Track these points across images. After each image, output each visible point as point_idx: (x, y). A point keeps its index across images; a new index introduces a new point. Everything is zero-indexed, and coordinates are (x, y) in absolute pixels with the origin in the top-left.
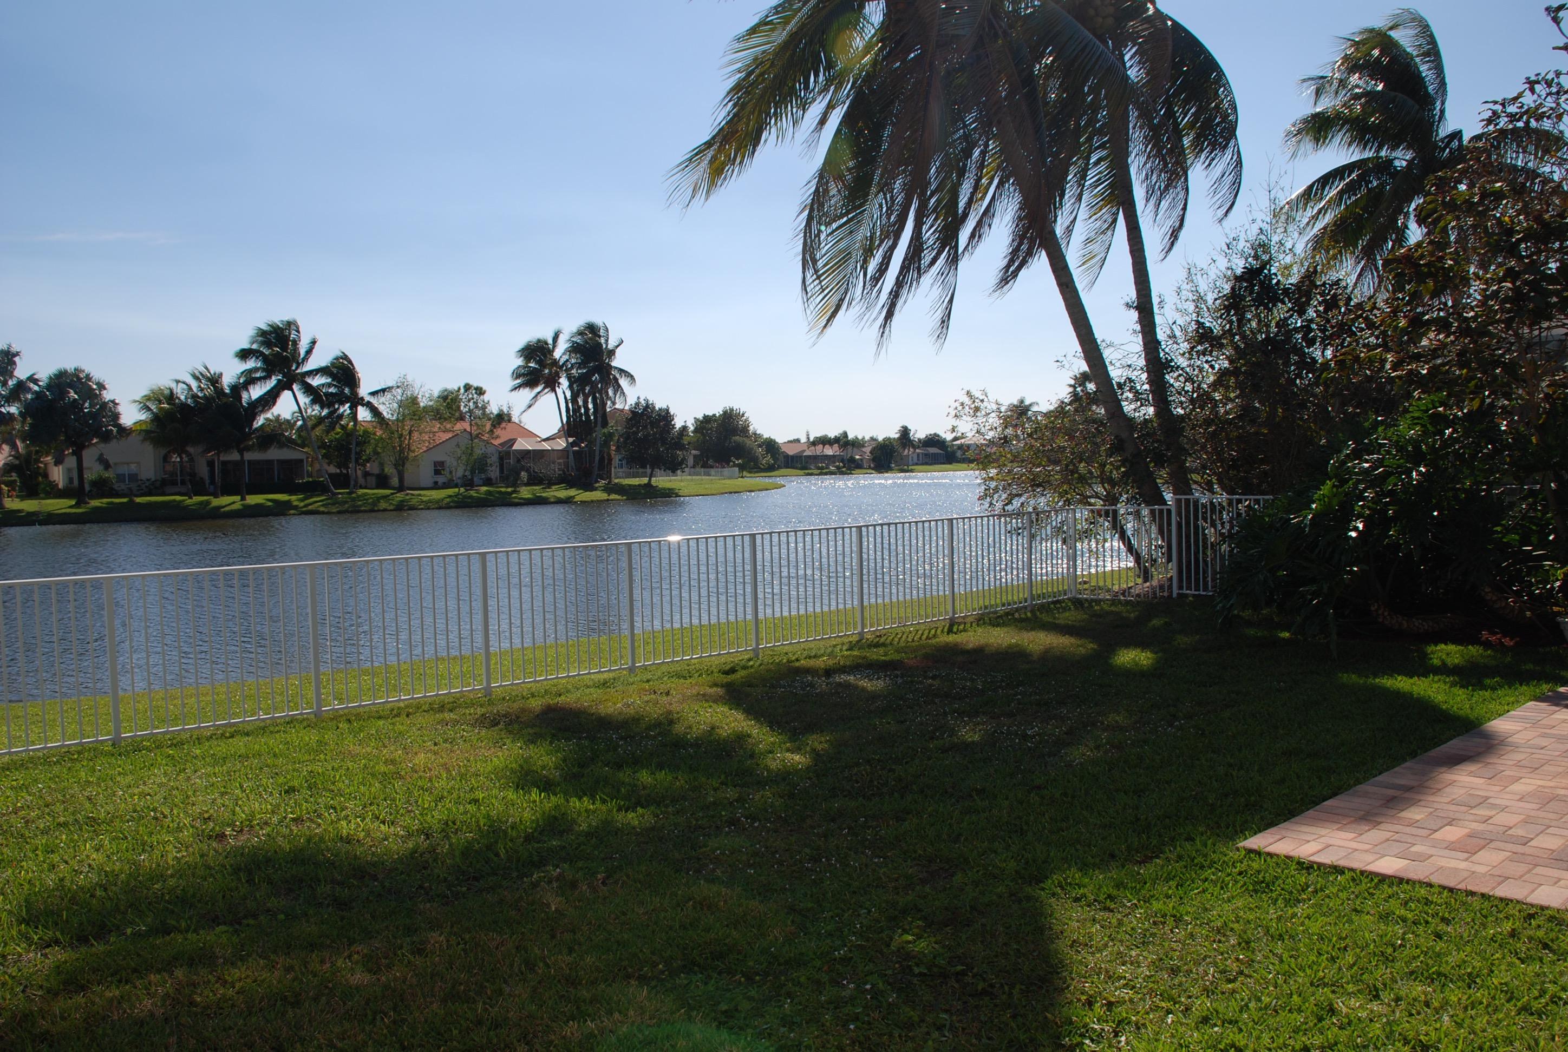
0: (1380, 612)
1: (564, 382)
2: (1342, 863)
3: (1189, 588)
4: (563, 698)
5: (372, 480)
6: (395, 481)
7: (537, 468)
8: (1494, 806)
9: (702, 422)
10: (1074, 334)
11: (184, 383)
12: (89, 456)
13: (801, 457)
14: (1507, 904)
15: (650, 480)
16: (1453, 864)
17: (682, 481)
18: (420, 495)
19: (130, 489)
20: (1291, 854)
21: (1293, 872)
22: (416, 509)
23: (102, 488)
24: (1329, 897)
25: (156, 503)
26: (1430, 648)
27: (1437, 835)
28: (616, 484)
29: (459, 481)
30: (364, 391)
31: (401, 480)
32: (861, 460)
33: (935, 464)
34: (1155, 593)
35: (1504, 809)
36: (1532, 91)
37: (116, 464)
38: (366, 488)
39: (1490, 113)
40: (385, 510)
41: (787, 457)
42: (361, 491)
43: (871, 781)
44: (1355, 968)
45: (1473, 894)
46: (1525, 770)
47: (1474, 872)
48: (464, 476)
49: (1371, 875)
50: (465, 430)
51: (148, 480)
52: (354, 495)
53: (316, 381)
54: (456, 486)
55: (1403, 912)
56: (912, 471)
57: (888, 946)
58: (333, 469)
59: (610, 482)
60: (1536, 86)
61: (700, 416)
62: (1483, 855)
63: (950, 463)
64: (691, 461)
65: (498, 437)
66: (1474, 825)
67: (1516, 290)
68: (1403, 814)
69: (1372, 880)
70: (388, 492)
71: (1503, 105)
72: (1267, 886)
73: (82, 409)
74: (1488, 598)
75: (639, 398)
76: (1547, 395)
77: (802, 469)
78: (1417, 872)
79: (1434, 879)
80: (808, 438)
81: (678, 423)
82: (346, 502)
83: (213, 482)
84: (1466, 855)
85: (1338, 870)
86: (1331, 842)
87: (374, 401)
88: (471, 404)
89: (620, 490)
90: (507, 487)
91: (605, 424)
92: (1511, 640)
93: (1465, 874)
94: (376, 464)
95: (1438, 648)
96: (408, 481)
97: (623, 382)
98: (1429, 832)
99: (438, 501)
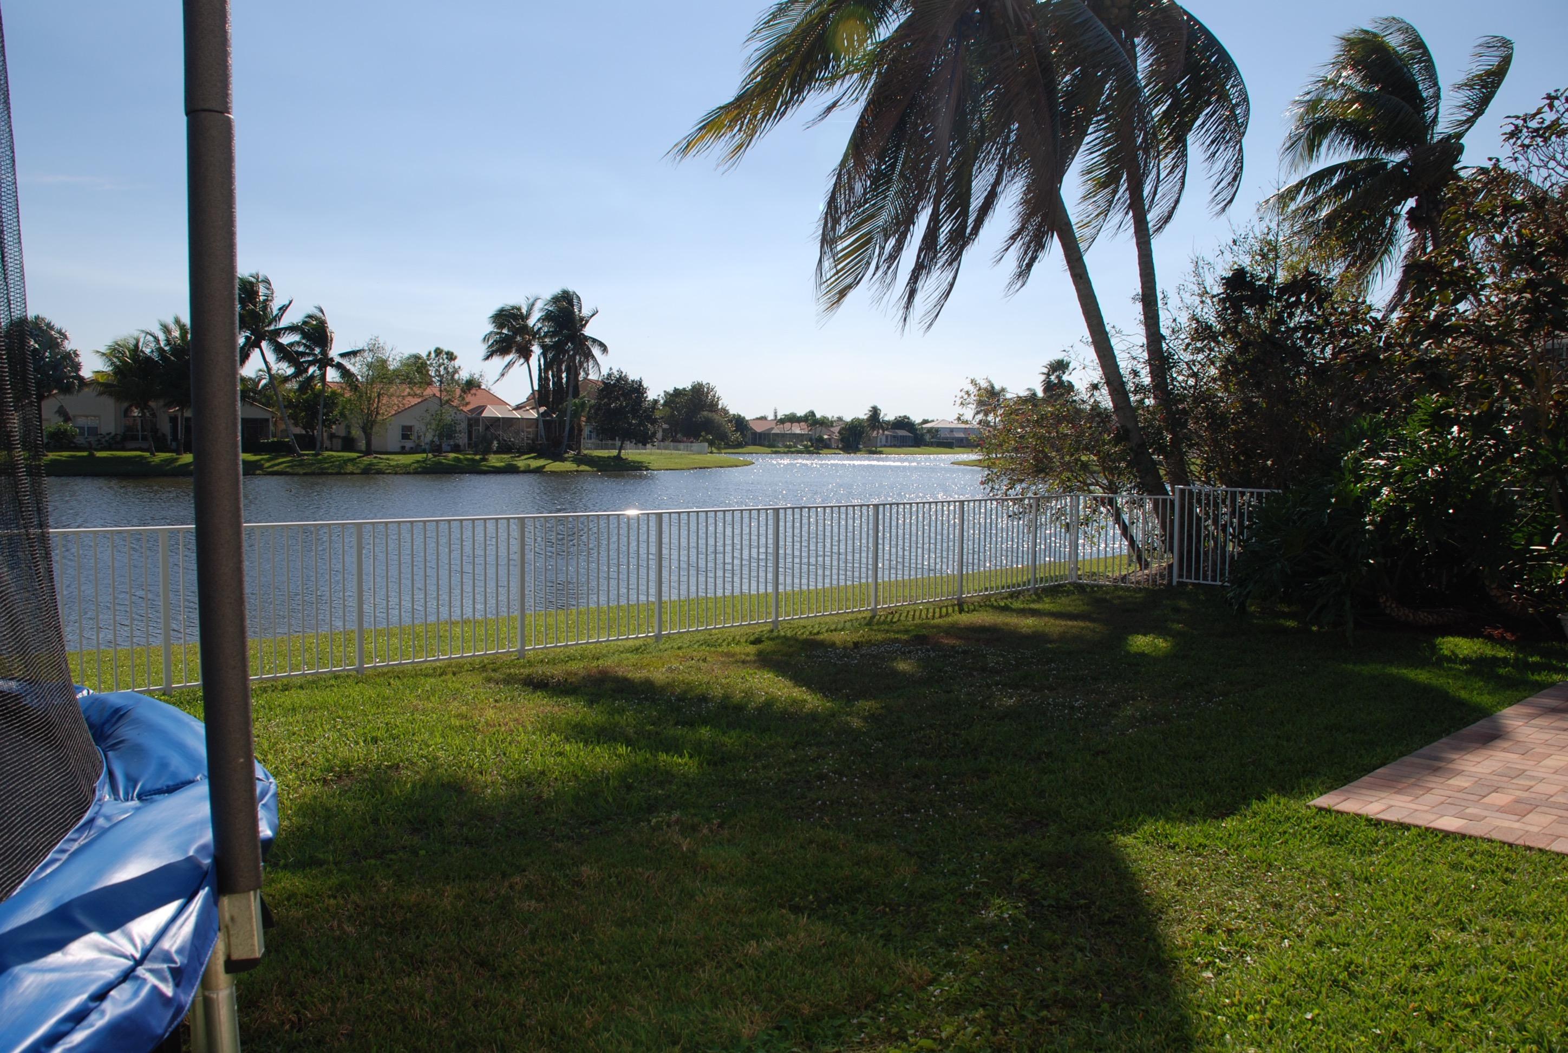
0: (1388, 604)
1: (536, 350)
2: (1407, 820)
3: (1189, 577)
4: (600, 662)
5: (338, 443)
6: (362, 445)
7: (509, 437)
8: (1532, 778)
9: (671, 395)
10: (1085, 324)
11: (151, 335)
12: (49, 407)
13: (769, 434)
14: (1563, 858)
15: (620, 452)
16: (1507, 824)
17: (651, 454)
18: (388, 459)
19: (89, 443)
20: (1359, 812)
21: (1363, 828)
22: (384, 473)
23: (60, 440)
24: (1399, 849)
25: (120, 457)
26: (1439, 640)
27: (1486, 800)
28: (585, 455)
29: (427, 447)
30: (334, 353)
31: (369, 444)
32: (830, 439)
33: (903, 446)
34: (1154, 581)
35: (1542, 780)
36: (1551, 106)
37: (74, 416)
38: (331, 450)
39: (1512, 128)
40: (352, 473)
41: (755, 433)
42: (327, 454)
43: (940, 744)
44: (1440, 906)
45: (1530, 849)
46: (1553, 748)
47: (1527, 832)
48: (432, 441)
49: (1435, 831)
50: (434, 395)
51: (109, 434)
52: (320, 457)
53: (285, 340)
54: (424, 451)
55: (1470, 861)
56: (881, 453)
57: (1010, 883)
58: (299, 430)
59: (579, 453)
60: (1556, 103)
61: (670, 390)
62: (1531, 817)
63: (919, 447)
64: (660, 435)
65: (468, 404)
66: (1518, 793)
67: (1535, 300)
68: (1451, 782)
69: (1437, 835)
70: (354, 455)
71: (1525, 120)
72: (1342, 839)
73: (43, 358)
74: (1493, 593)
75: (611, 369)
76: (1557, 402)
77: (769, 446)
78: (1476, 829)
79: (1495, 836)
80: (776, 416)
81: (651, 395)
82: (312, 464)
83: (175, 438)
84: (1517, 817)
85: (1405, 827)
86: (1392, 803)
87: (345, 362)
88: (442, 369)
89: (590, 461)
90: (475, 454)
91: (576, 394)
92: (1513, 635)
93: (1521, 833)
94: (343, 426)
95: (1445, 639)
96: (376, 443)
97: (596, 351)
98: (1479, 797)
99: (406, 466)
